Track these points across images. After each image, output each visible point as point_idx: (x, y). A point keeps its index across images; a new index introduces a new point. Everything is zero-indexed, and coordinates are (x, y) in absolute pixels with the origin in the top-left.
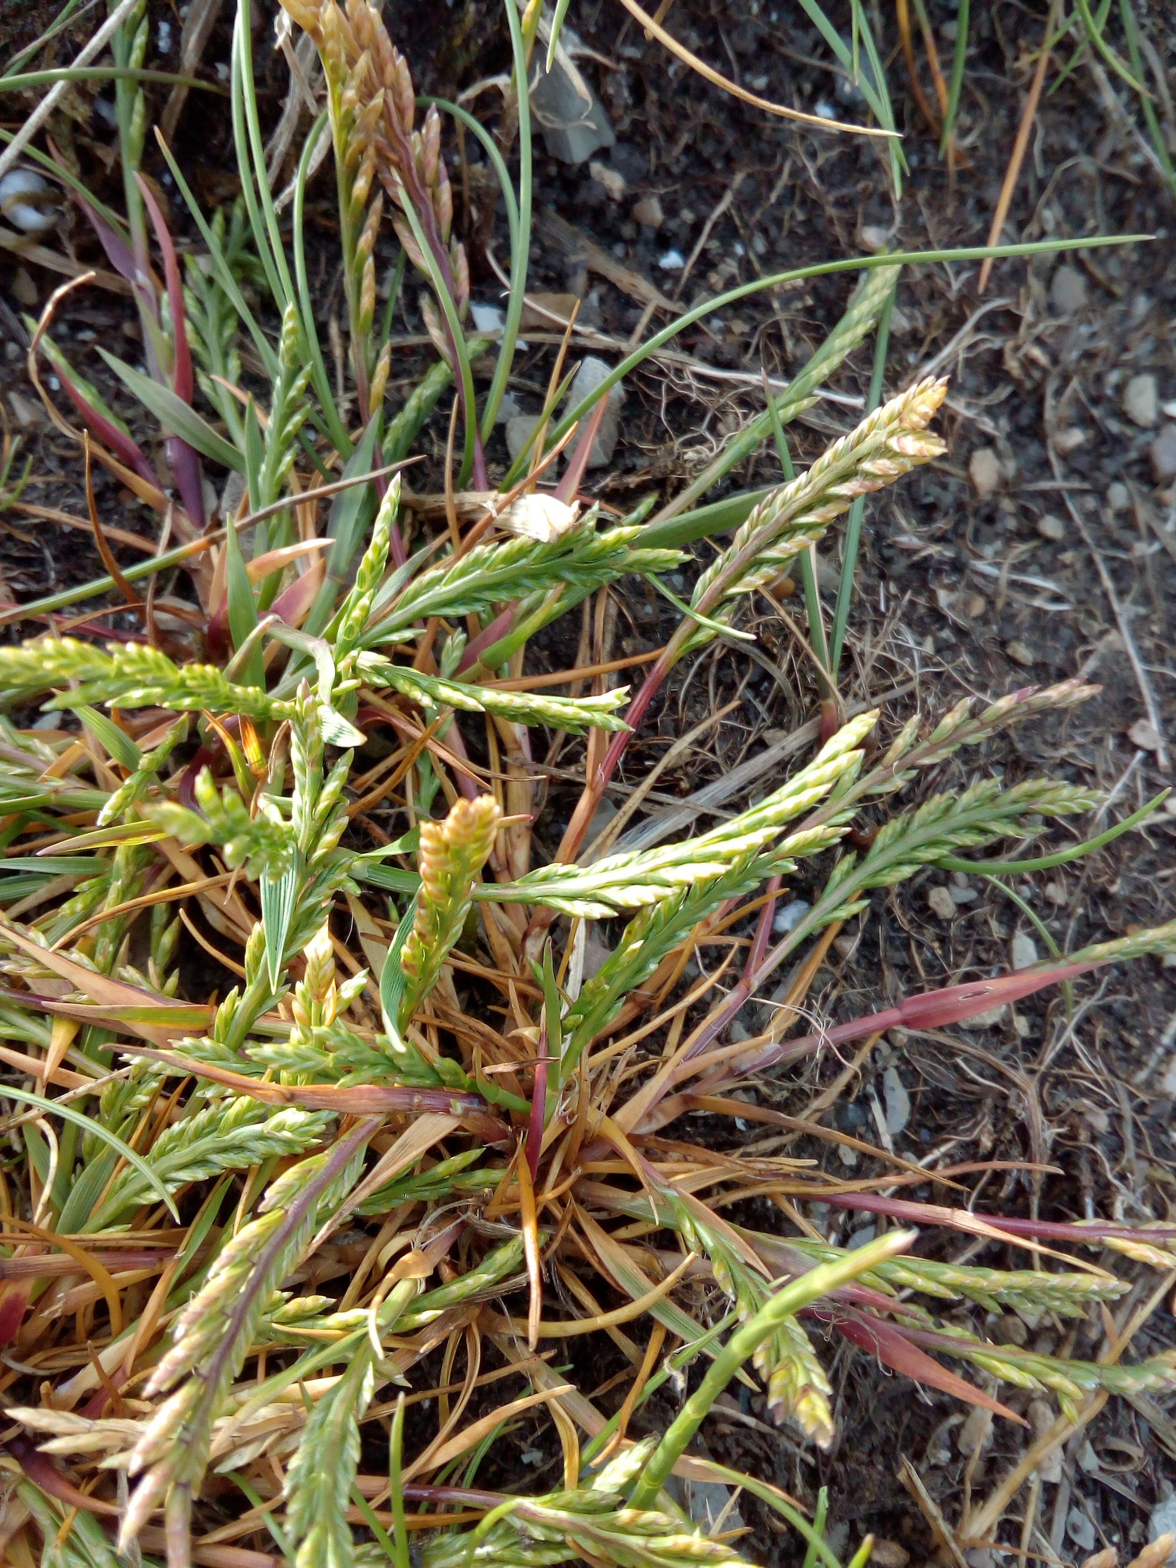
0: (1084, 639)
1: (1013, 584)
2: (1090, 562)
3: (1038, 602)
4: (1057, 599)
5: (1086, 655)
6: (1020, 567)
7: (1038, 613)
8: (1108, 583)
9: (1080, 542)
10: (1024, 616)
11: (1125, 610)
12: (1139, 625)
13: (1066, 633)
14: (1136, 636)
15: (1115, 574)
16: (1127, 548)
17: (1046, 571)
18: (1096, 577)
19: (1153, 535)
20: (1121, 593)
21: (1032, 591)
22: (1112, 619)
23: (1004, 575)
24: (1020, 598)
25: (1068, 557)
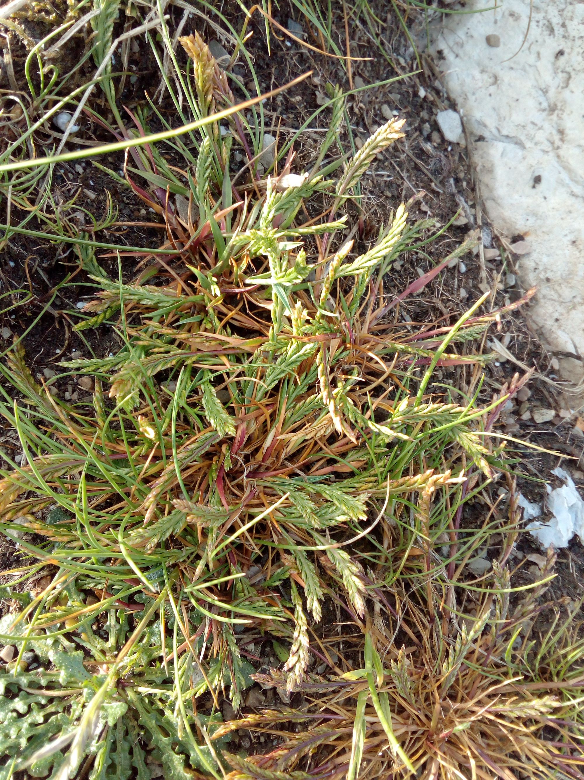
0: (399, 186)
1: (377, 175)
2: (391, 164)
3: (385, 179)
4: (389, 176)
5: (402, 190)
6: (376, 170)
7: (385, 181)
8: (398, 169)
9: (387, 159)
10: (383, 184)
11: (404, 175)
12: (409, 177)
13: (394, 186)
14: (409, 181)
15: (398, 165)
16: (399, 158)
17: (383, 169)
18: (394, 168)
19: (404, 152)
20: (402, 170)
21: (382, 176)
22: (402, 178)
23: (374, 174)
24: (379, 178)
25: (386, 164)
